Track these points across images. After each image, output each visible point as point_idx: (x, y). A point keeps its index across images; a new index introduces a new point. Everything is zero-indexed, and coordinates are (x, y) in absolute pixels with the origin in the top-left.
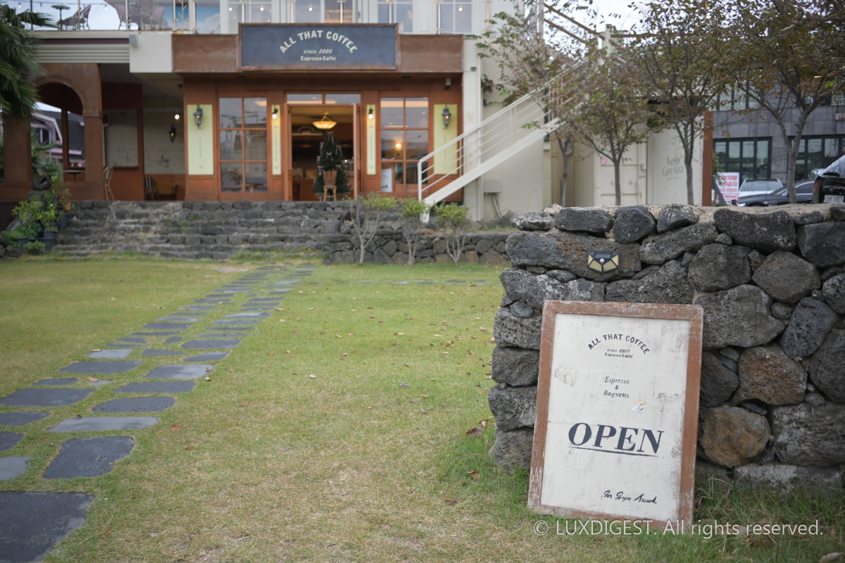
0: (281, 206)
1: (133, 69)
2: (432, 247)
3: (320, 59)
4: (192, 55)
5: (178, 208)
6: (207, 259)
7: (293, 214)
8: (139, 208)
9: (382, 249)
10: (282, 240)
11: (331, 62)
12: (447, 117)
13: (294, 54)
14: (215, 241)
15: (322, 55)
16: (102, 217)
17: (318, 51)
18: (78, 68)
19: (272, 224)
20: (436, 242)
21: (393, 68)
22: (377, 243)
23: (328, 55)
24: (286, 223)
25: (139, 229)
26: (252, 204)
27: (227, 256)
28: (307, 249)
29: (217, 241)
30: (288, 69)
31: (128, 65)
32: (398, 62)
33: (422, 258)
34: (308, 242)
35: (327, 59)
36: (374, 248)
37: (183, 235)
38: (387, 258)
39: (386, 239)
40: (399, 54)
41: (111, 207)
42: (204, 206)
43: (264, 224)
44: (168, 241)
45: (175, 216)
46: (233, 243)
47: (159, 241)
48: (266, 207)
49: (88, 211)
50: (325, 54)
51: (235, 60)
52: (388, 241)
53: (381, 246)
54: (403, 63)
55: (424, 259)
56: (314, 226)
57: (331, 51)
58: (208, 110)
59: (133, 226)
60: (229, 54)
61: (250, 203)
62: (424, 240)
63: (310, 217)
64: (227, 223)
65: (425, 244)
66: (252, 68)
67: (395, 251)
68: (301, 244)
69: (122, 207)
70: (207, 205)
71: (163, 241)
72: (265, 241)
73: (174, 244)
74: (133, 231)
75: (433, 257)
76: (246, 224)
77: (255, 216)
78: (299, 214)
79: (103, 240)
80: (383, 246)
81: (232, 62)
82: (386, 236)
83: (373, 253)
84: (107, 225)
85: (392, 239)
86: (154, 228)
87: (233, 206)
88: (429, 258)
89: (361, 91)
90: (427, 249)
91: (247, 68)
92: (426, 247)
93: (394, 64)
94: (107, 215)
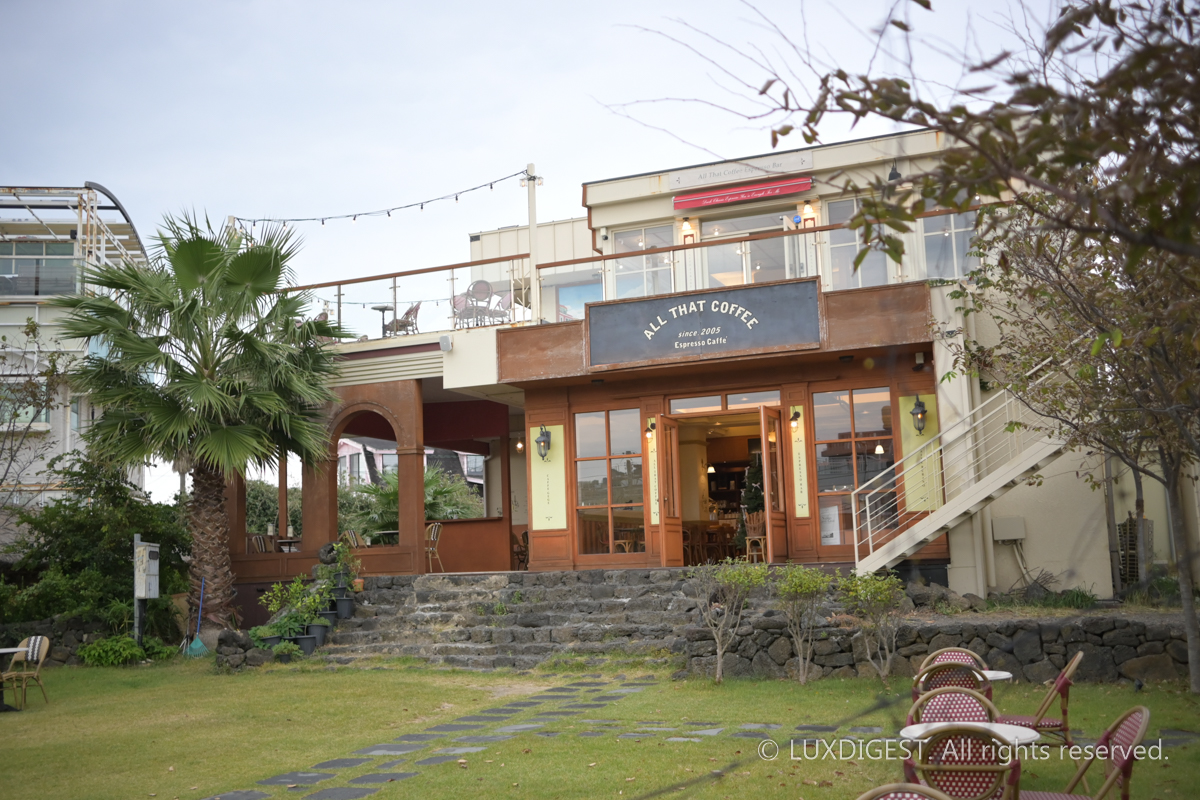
0: (647, 577)
1: (447, 385)
2: (850, 649)
3: (703, 343)
4: (523, 356)
5: (503, 584)
6: (506, 669)
7: (660, 590)
8: (451, 585)
9: (766, 652)
10: (629, 635)
11: (719, 346)
12: (919, 416)
13: (664, 340)
14: (533, 637)
15: (705, 338)
16: (398, 601)
17: (699, 333)
18: (391, 388)
19: (624, 607)
20: (857, 639)
21: (815, 346)
22: (758, 641)
23: (713, 337)
24: (644, 605)
25: (436, 618)
26: (606, 575)
27: (536, 663)
28: (659, 650)
29: (536, 636)
30: (655, 363)
31: (440, 379)
32: (823, 335)
33: (835, 667)
34: (668, 638)
35: (714, 342)
36: (753, 651)
37: (493, 627)
38: (775, 668)
39: (773, 634)
40: (823, 324)
41: (414, 584)
42: (538, 579)
43: (612, 608)
44: (469, 638)
45: (494, 596)
46: (558, 640)
47: (457, 638)
48: (625, 578)
49: (385, 591)
50: (710, 336)
51: (582, 357)
52: (776, 638)
53: (765, 647)
54: (830, 336)
55: (837, 670)
56: (686, 608)
57: (718, 330)
58: (557, 432)
59: (428, 615)
60: (573, 350)
61: (602, 573)
62: (837, 636)
63: (687, 595)
64: (559, 607)
65: (838, 643)
66: (604, 367)
67: (787, 656)
68: (656, 641)
69: (429, 584)
70: (542, 577)
71: (463, 637)
72: (604, 634)
73: (476, 642)
74: (427, 622)
75: (852, 666)
76: (585, 609)
77: (604, 594)
78: (669, 590)
79: (386, 637)
80: (768, 647)
81: (576, 361)
82: (771, 630)
83: (751, 660)
84: (401, 613)
85: (781, 634)
86: (456, 616)
87: (579, 579)
88: (846, 668)
89: (780, 385)
90: (842, 651)
91: (598, 367)
92: (839, 650)
93: (817, 339)
94: (406, 597)
